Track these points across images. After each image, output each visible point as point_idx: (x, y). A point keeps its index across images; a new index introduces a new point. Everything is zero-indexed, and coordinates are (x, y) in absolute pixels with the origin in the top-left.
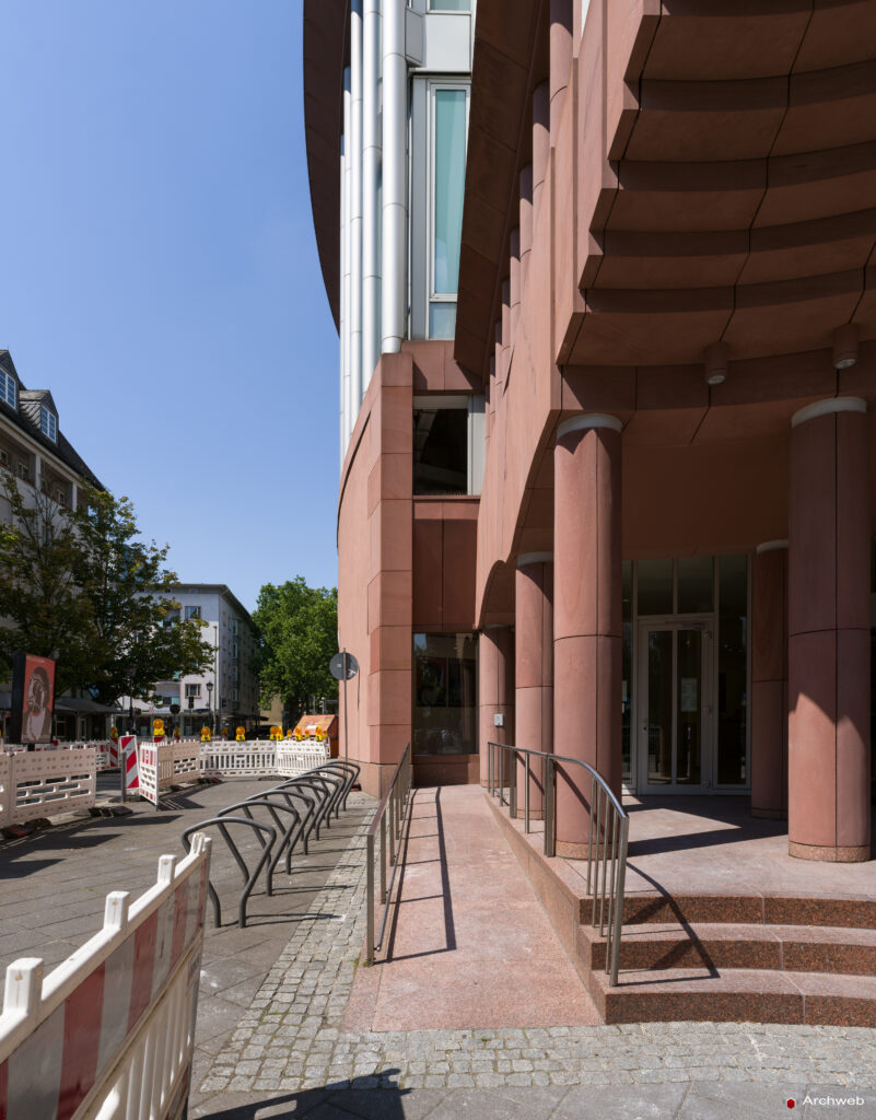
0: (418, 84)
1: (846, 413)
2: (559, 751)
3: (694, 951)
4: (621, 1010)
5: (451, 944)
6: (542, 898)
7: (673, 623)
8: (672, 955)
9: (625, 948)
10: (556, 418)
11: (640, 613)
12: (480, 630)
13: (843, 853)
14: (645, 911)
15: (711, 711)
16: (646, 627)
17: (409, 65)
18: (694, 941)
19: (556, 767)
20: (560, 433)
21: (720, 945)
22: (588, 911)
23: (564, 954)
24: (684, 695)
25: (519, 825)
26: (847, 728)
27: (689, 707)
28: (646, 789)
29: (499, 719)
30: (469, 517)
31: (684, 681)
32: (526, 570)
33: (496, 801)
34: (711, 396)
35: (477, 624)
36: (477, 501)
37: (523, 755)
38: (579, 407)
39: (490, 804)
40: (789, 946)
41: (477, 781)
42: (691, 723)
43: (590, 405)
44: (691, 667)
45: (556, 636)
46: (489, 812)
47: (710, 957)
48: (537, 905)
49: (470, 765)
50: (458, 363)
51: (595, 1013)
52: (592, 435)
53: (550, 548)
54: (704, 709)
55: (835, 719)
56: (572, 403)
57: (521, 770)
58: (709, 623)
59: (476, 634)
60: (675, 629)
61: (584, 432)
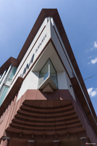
0: (4, 86)
1: (33, 142)
10: (3, 137)
17: (4, 84)
20: (3, 138)
56: (5, 135)
61: (6, 139)
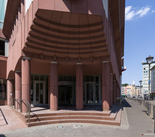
1: (56, 64)
2: (22, 99)
3: (38, 120)
4: (30, 126)
5: (7, 124)
6: (20, 118)
7: (39, 82)
8: (36, 120)
9: (30, 120)
11: (35, 80)
12: (8, 79)
13: (55, 110)
14: (33, 116)
15: (44, 94)
16: (35, 82)
18: (38, 118)
19: (22, 101)
20: (23, 58)
21: (41, 119)
22: (26, 117)
23: (23, 123)
24: (41, 92)
25: (16, 110)
26: (55, 96)
27: (41, 94)
28: (35, 105)
29: (11, 94)
30: (6, 60)
31: (41, 90)
32: (17, 73)
33: (12, 107)
34: (41, 59)
35: (7, 78)
36: (7, 58)
37: (17, 100)
38: (25, 56)
39: (10, 108)
40: (47, 118)
41: (7, 105)
42: (42, 96)
43: (27, 56)
44: (42, 88)
45: (22, 84)
46: (10, 109)
47: (39, 120)
48: (19, 119)
49: (5, 102)
50: (3, 33)
51: (27, 126)
52: (27, 60)
53: (21, 71)
54: (43, 94)
55: (54, 95)
57: (16, 103)
58: (44, 83)
59: (7, 80)
60: (40, 83)
